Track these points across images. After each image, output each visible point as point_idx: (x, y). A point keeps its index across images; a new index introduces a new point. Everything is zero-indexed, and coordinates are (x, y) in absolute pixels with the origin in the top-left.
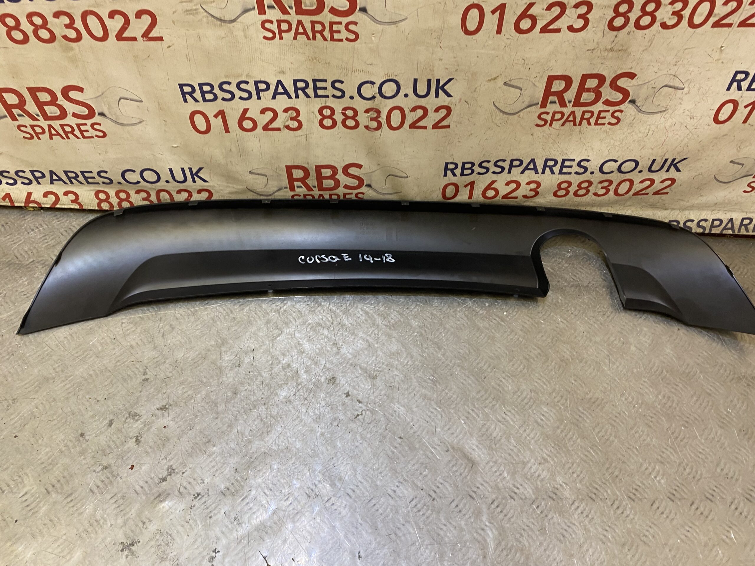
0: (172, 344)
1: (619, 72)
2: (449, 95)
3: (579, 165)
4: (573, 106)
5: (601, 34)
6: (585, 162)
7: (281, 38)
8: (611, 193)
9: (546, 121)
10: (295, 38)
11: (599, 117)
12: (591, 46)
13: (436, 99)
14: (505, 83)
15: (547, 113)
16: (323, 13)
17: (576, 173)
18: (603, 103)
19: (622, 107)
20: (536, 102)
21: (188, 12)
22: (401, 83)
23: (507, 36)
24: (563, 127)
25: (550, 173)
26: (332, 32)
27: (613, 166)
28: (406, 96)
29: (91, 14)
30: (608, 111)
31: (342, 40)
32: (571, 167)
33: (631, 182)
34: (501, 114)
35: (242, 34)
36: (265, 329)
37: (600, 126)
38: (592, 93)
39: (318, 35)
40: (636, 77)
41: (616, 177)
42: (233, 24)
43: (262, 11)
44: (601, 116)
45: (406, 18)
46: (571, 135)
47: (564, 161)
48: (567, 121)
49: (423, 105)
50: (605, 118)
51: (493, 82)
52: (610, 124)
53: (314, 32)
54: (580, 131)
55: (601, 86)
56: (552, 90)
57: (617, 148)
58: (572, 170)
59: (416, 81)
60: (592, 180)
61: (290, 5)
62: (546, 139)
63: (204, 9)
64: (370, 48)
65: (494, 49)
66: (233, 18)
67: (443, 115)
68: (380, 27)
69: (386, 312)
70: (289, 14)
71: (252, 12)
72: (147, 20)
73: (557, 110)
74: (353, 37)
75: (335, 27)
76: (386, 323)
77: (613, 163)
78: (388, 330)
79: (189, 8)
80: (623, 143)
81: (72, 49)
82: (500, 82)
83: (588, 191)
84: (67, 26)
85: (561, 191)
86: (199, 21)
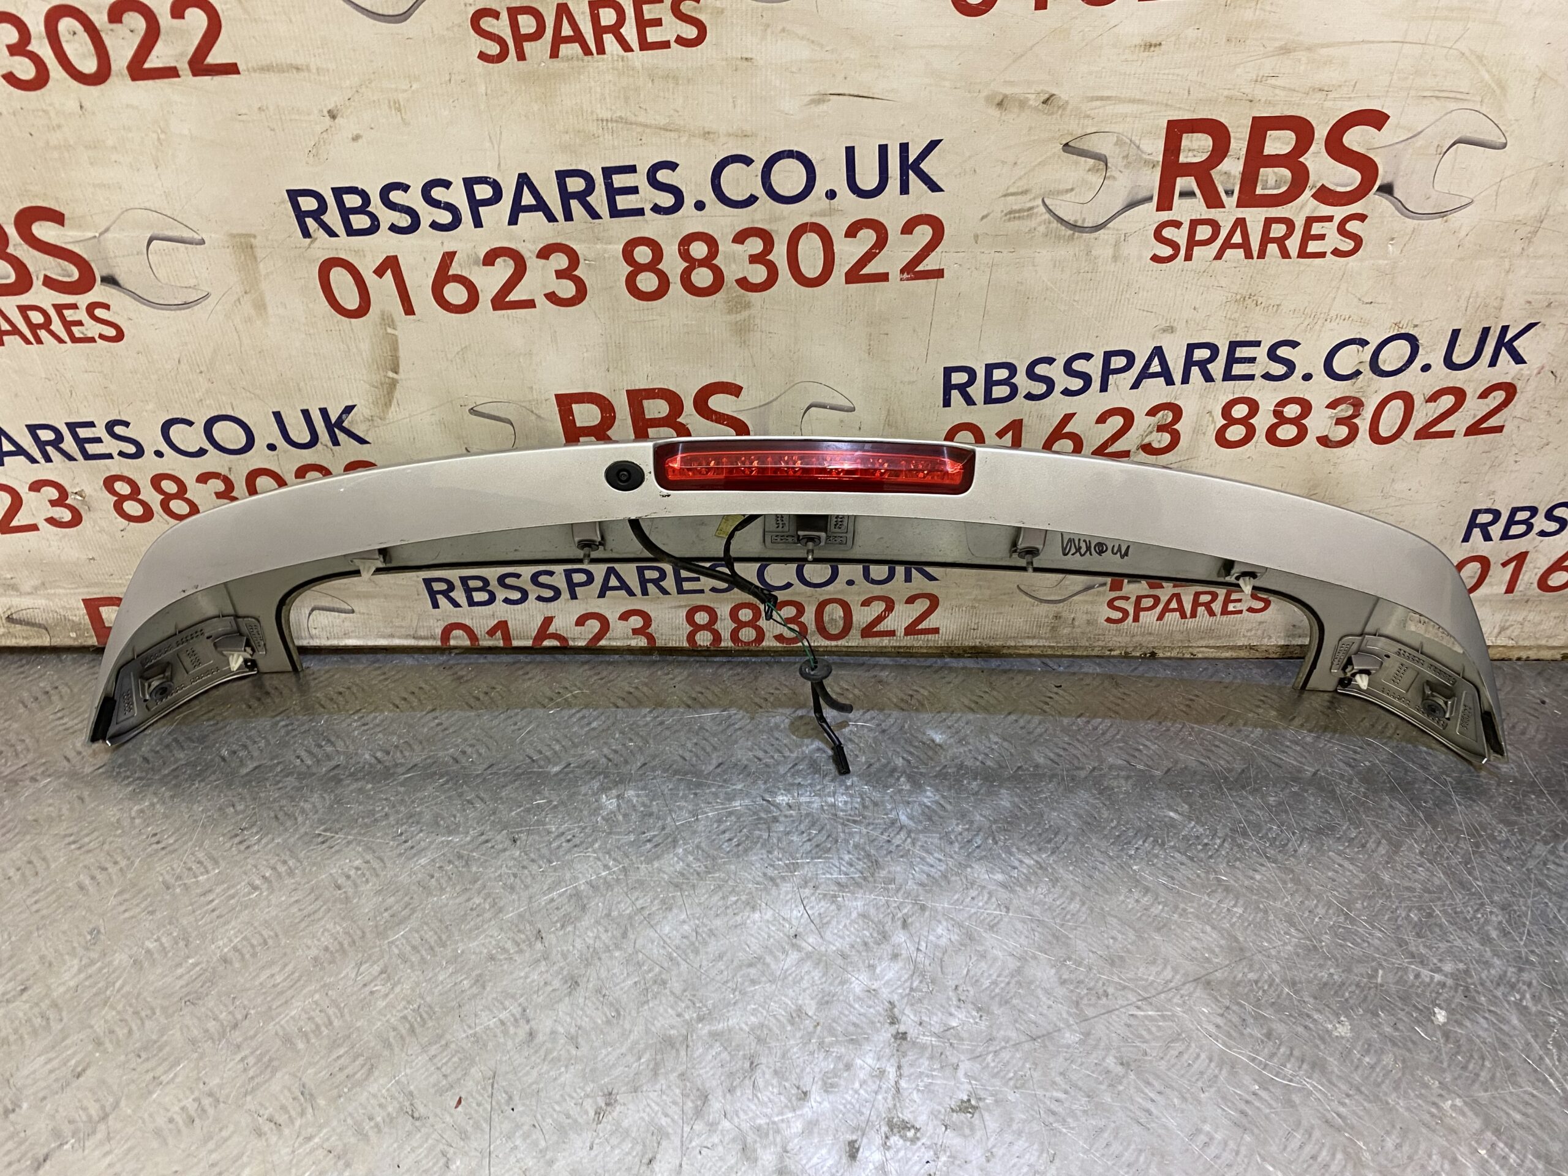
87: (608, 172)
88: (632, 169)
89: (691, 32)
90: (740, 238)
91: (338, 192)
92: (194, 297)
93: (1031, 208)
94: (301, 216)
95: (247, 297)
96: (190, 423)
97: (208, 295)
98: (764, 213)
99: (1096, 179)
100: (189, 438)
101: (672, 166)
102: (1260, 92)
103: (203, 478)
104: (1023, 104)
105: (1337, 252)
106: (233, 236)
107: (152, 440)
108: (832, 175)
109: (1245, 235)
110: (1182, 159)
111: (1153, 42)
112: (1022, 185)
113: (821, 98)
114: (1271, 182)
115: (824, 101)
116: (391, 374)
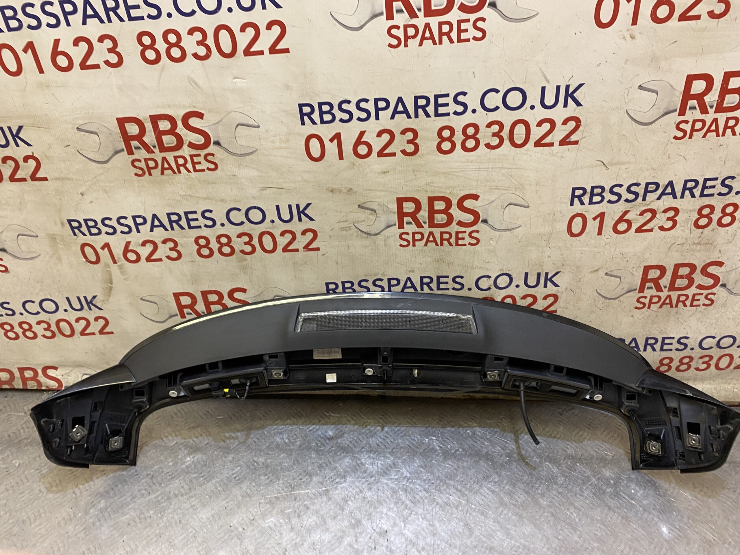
0: (308, 525)
1: (708, 261)
2: (556, 285)
3: (679, 342)
4: (669, 291)
5: (688, 231)
6: (684, 339)
7: (414, 245)
8: (713, 367)
9: (644, 304)
10: (426, 245)
11: (693, 300)
12: (680, 241)
13: (545, 289)
14: (606, 274)
15: (645, 297)
16: (452, 226)
17: (677, 350)
18: (696, 287)
19: (714, 290)
20: (634, 288)
21: (343, 229)
22: (513, 276)
23: (607, 236)
24: (660, 309)
25: (651, 350)
26: (457, 239)
27: (711, 342)
28: (518, 286)
29: (267, 234)
30: (702, 294)
31: (465, 245)
32: (671, 344)
33: (731, 357)
34: (603, 299)
35: (383, 243)
36: (395, 509)
37: (695, 307)
38: (685, 279)
39: (445, 242)
40: (724, 265)
41: (716, 353)
42: (376, 237)
43: (401, 225)
44: (696, 298)
45: (520, 226)
46: (668, 316)
47: (664, 339)
48: (664, 303)
49: (533, 294)
50: (699, 300)
51: (596, 273)
52: (704, 305)
53: (442, 239)
54: (677, 313)
55: (692, 274)
56: (649, 278)
57: (714, 325)
58: (673, 347)
59: (526, 274)
60: (692, 355)
61: (424, 221)
62: (645, 320)
63: (355, 226)
64: (489, 250)
65: (595, 247)
66: (377, 232)
67: (550, 302)
68: (497, 233)
69: (512, 492)
70: (423, 227)
71: (394, 227)
72: (310, 235)
73: (654, 294)
74: (474, 241)
75: (460, 236)
76: (514, 502)
77: (711, 339)
78: (518, 510)
79: (344, 226)
80: (719, 321)
81: (245, 260)
82: (602, 273)
83: (689, 367)
84: (246, 243)
85: (663, 367)
86: (350, 235)
87: (186, 214)
88: (195, 212)
89: (212, 166)
90: (240, 236)
91: (86, 221)
92: (35, 255)
93: (349, 227)
94: (73, 228)
95: (54, 256)
96: (33, 302)
97: (40, 255)
98: (247, 227)
99: (373, 218)
100: (33, 308)
101: (210, 211)
102: (429, 189)
103: (39, 323)
104: (340, 191)
105: (470, 244)
106: (48, 234)
107: (19, 309)
108: (271, 215)
109: (434, 237)
110: (405, 211)
111: (386, 171)
112: (345, 219)
113: (264, 189)
114: (440, 219)
115: (265, 190)
116: (109, 285)
